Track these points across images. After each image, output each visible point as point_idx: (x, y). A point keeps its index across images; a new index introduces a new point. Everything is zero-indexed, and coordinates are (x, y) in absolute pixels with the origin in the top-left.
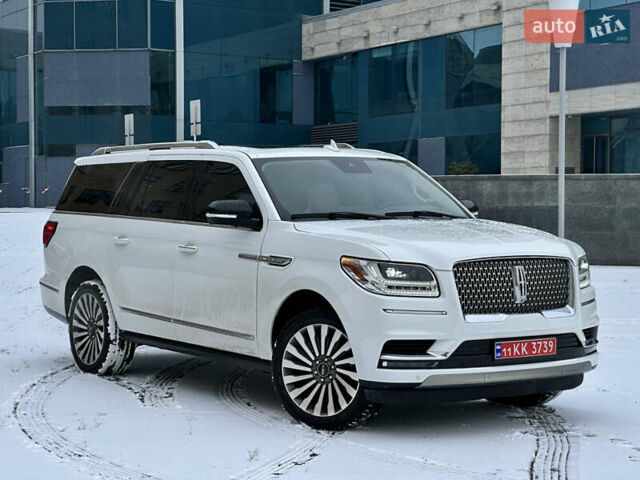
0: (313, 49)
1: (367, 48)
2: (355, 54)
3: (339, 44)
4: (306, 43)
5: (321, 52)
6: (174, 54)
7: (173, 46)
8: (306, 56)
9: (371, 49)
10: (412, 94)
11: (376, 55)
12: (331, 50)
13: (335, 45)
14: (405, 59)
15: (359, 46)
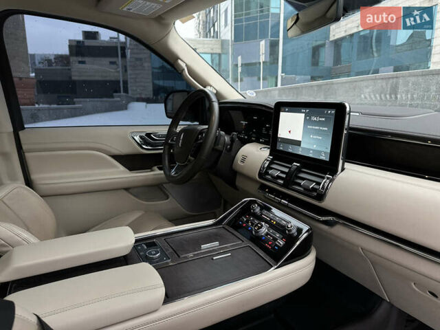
0: (334, 35)
1: (358, 31)
2: (352, 35)
3: (345, 31)
4: (332, 33)
5: (337, 37)
6: (279, 40)
7: (279, 37)
8: (332, 39)
9: (360, 31)
11: (362, 34)
12: (342, 34)
13: (343, 32)
15: (354, 31)
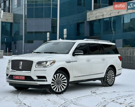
3: (96, 17)
4: (88, 17)
5: (91, 19)
6: (57, 20)
8: (88, 20)
9: (104, 18)
12: (94, 19)
15: (101, 17)
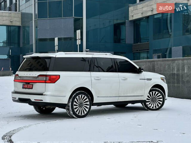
0: (133, 16)
1: (152, 14)
2: (148, 17)
3: (142, 13)
5: (135, 18)
8: (131, 19)
9: (154, 15)
10: (170, 31)
12: (139, 16)
14: (167, 18)
15: (149, 14)
